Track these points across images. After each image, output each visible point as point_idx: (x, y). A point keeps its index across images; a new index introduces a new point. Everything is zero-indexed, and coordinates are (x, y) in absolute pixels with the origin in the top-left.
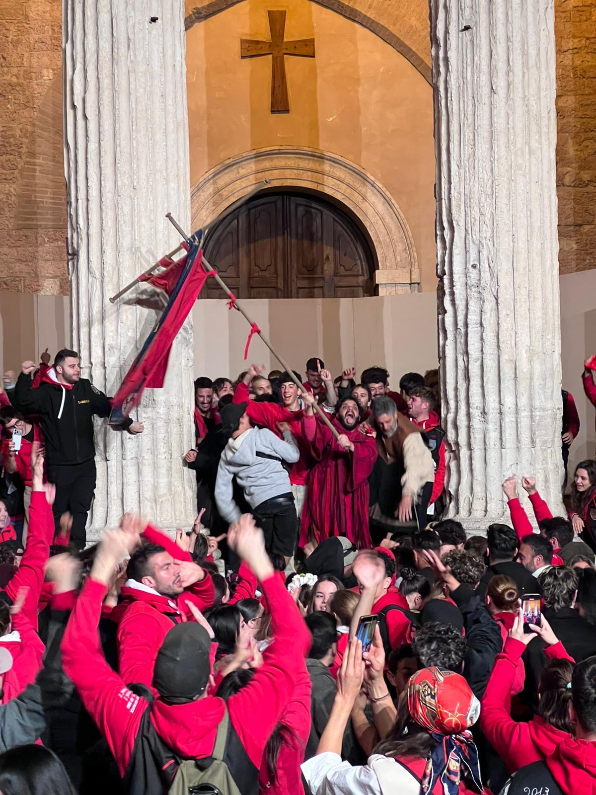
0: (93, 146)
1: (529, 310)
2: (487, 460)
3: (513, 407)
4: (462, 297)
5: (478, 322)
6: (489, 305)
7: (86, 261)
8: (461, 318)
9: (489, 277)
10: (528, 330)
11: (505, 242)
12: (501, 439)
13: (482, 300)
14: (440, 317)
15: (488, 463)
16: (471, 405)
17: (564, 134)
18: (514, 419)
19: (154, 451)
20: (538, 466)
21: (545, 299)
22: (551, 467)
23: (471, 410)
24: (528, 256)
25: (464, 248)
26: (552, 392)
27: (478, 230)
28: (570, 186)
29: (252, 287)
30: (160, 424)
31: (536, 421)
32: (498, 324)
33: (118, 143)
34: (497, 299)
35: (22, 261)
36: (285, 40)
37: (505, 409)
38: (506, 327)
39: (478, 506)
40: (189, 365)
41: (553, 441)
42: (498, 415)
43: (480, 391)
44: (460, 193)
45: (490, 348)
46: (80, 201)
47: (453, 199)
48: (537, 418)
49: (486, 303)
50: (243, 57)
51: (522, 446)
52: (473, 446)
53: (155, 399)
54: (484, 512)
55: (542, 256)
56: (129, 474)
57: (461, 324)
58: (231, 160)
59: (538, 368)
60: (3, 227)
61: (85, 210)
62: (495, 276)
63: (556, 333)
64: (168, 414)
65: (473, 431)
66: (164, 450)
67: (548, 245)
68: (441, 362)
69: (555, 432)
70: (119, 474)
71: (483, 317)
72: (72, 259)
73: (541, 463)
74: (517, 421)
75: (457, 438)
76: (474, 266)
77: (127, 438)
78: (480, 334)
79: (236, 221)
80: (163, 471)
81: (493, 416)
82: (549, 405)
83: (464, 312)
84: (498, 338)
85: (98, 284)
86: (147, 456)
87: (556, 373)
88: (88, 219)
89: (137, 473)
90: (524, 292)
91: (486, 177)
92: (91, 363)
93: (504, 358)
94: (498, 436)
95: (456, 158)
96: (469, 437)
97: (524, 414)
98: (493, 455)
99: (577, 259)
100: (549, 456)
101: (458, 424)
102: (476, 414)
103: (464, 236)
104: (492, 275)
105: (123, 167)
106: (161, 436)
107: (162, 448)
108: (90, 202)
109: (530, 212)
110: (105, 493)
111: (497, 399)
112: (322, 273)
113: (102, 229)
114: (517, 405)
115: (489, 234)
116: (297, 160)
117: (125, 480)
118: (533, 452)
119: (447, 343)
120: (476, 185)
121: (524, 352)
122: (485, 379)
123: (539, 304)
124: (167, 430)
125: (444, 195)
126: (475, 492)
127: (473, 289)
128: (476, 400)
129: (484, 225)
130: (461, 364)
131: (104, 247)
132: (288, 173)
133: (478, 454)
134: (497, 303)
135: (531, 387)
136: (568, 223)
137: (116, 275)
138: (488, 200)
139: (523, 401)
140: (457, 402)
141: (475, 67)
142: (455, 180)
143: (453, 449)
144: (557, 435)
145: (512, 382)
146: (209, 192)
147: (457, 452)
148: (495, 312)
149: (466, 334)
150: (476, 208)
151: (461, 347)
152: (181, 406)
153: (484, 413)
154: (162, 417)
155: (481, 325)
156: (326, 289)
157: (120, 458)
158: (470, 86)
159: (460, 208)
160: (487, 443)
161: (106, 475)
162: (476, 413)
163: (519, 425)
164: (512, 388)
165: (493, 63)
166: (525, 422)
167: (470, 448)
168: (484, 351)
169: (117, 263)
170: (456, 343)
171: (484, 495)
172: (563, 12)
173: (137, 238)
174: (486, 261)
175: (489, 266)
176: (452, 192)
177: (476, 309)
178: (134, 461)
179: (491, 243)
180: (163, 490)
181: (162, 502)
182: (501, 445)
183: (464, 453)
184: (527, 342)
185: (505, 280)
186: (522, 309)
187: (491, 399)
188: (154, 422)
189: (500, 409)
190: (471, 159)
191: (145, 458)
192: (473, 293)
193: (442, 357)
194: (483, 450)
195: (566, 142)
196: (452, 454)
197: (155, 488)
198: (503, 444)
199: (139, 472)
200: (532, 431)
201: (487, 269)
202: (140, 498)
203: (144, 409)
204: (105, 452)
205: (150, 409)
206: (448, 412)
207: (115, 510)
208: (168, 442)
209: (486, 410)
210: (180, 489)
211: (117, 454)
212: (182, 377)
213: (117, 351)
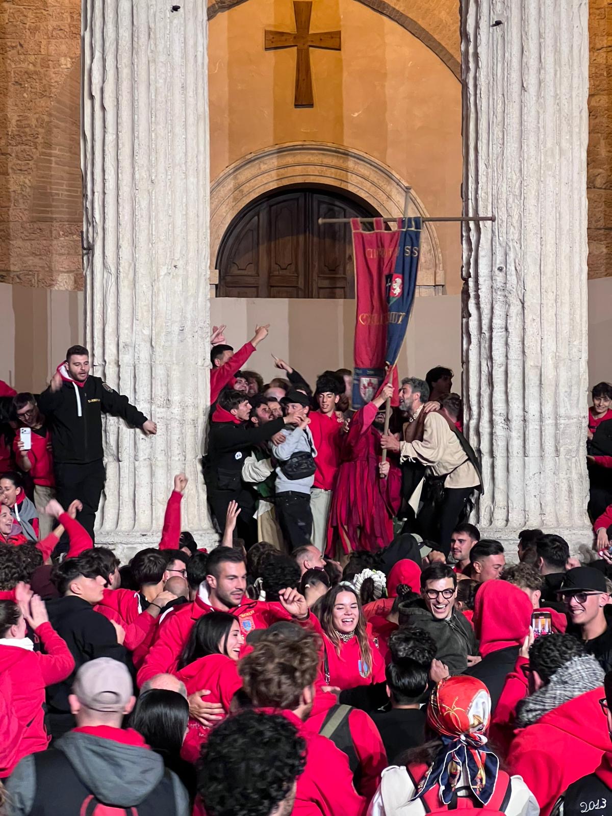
0: (110, 137)
1: (556, 315)
2: (510, 469)
3: (538, 415)
4: (487, 300)
5: (504, 326)
6: (515, 309)
7: (101, 255)
8: (485, 322)
9: (515, 282)
10: (554, 335)
11: (532, 244)
12: (524, 447)
13: (507, 304)
14: (464, 320)
15: (510, 471)
16: (494, 411)
17: (596, 135)
18: (538, 427)
19: (167, 452)
20: (562, 475)
21: (572, 305)
22: (575, 476)
23: (494, 417)
24: (556, 260)
25: (490, 250)
26: (578, 399)
27: (505, 231)
28: (601, 188)
29: (272, 286)
30: (175, 424)
31: (561, 430)
32: (524, 329)
33: (136, 135)
34: (523, 304)
35: (36, 255)
36: (311, 32)
37: (529, 416)
38: (531, 332)
39: (500, 515)
40: (205, 365)
41: (578, 450)
42: (522, 422)
43: (504, 397)
44: (487, 193)
45: (515, 354)
46: (96, 194)
47: (480, 199)
48: (562, 426)
49: (512, 307)
50: (266, 49)
51: (546, 455)
52: (496, 453)
53: (169, 398)
54: (505, 522)
55: (570, 259)
56: (141, 475)
57: (485, 328)
58: (253, 155)
59: (564, 375)
60: (17, 219)
61: (101, 203)
62: (522, 279)
63: (584, 339)
64: (183, 415)
65: (496, 438)
66: (178, 452)
67: (577, 248)
68: (464, 366)
69: (580, 441)
70: (132, 475)
71: (509, 321)
72: (87, 254)
73: (564, 473)
74: (541, 429)
75: (480, 445)
76: (500, 269)
77: (140, 437)
78: (504, 339)
79: (256, 217)
81: (516, 423)
82: (574, 413)
83: (489, 316)
84: (523, 344)
85: (113, 279)
86: (161, 457)
87: (582, 380)
88: (104, 213)
89: (149, 474)
90: (551, 296)
91: (514, 177)
92: (105, 361)
93: (530, 363)
94: (522, 443)
95: (483, 157)
96: (492, 445)
97: (549, 422)
98: (516, 463)
99: (607, 264)
100: (573, 465)
101: (481, 430)
103: (490, 238)
104: (518, 279)
105: (141, 159)
106: (175, 436)
107: (176, 450)
108: (106, 196)
109: (559, 213)
110: (117, 494)
111: (521, 406)
112: (344, 273)
113: (118, 223)
114: (541, 412)
115: (516, 237)
116: (321, 157)
117: (137, 482)
118: (557, 461)
119: (470, 347)
120: (505, 185)
121: (550, 358)
122: (509, 385)
123: (566, 309)
124: (181, 431)
125: (471, 195)
126: (497, 501)
127: (499, 293)
128: (499, 406)
129: (512, 228)
130: (485, 369)
131: (121, 242)
132: (311, 169)
133: (500, 463)
134: (523, 307)
135: (556, 394)
136: (599, 227)
137: (131, 272)
138: (516, 201)
139: (548, 409)
140: (480, 408)
141: (506, 64)
142: (482, 179)
144: (582, 444)
145: (537, 389)
146: (229, 188)
148: (520, 317)
149: (491, 339)
150: (504, 209)
151: (484, 352)
152: (196, 407)
153: (507, 420)
154: (177, 417)
155: (506, 329)
156: (347, 290)
157: (132, 459)
158: (500, 83)
159: (487, 209)
160: (510, 450)
161: (118, 476)
162: (499, 420)
163: (543, 433)
164: (537, 395)
165: (525, 60)
166: (549, 430)
167: (492, 455)
168: (509, 357)
169: (134, 259)
170: (480, 347)
171: (506, 503)
172: (598, 9)
173: (154, 233)
174: (513, 264)
175: (516, 270)
176: (479, 192)
177: (501, 313)
178: (147, 462)
179: (518, 245)
182: (525, 453)
183: (486, 461)
184: (554, 348)
185: (532, 284)
186: (549, 314)
187: (515, 406)
188: (168, 422)
189: (524, 416)
190: (499, 158)
191: (159, 459)
192: (499, 296)
193: (465, 362)
194: (506, 458)
195: (598, 143)
198: (527, 452)
199: (152, 474)
200: (556, 440)
201: (514, 272)
202: (152, 500)
203: (158, 410)
204: (118, 452)
205: (164, 409)
206: (470, 419)
207: (127, 512)
208: (182, 443)
209: (510, 417)
210: (194, 492)
211: (129, 454)
212: (197, 377)
213: (131, 349)
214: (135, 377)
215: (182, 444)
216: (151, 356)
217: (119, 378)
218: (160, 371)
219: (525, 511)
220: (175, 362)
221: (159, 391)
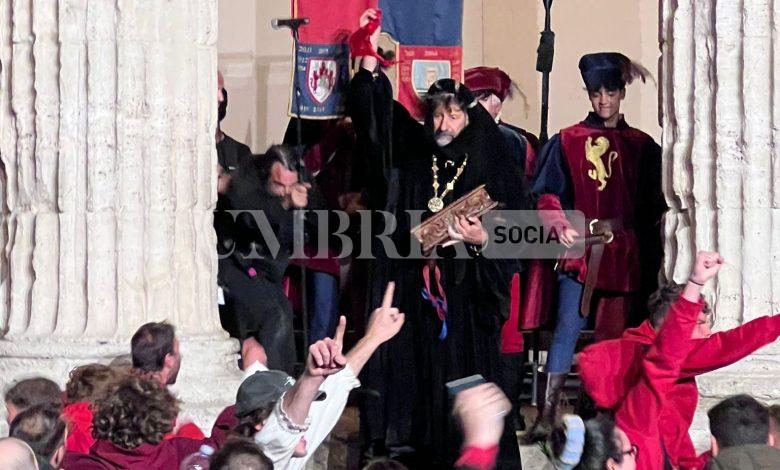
2: (746, 229)
12: (772, 191)
15: (746, 233)
16: (718, 128)
19: (143, 198)
23: (718, 138)
30: (157, 148)
39: (726, 310)
40: (209, 43)
42: (768, 148)
43: (736, 102)
45: (756, 26)
52: (721, 201)
53: (148, 102)
56: (98, 236)
64: (172, 130)
65: (722, 175)
66: (160, 196)
68: (665, 48)
70: (81, 236)
75: (692, 188)
77: (97, 172)
80: (159, 233)
81: (758, 148)
84: (771, 9)
86: (131, 205)
89: (113, 235)
92: (33, 34)
94: (768, 184)
96: (714, 187)
98: (755, 218)
101: (694, 161)
102: (728, 146)
106: (157, 170)
107: (159, 193)
110: (54, 270)
111: (767, 119)
117: (90, 249)
119: (678, 14)
122: (745, 82)
124: (168, 159)
126: (722, 285)
128: (727, 119)
130: (702, 54)
133: (728, 217)
140: (692, 121)
143: (684, 207)
147: (690, 212)
151: (702, 23)
152: (193, 117)
153: (742, 142)
154: (161, 135)
157: (82, 208)
160: (747, 197)
161: (56, 239)
162: (726, 142)
167: (714, 206)
168: (746, 32)
170: (693, 15)
171: (738, 290)
178: (109, 214)
180: (158, 268)
181: (156, 290)
182: (772, 200)
183: (703, 215)
187: (756, 118)
188: (145, 143)
189: (772, 137)
191: (129, 209)
193: (666, 40)
194: (739, 211)
196: (680, 216)
197: (145, 263)
198: (775, 199)
199: (117, 235)
202: (116, 282)
203: (127, 121)
204: (57, 196)
205: (139, 121)
206: (674, 141)
207: (72, 301)
208: (170, 181)
209: (746, 139)
210: (188, 266)
211: (77, 201)
212: (196, 63)
213: (80, 14)
214: (87, 61)
215: (171, 184)
216: (116, 27)
217: (59, 64)
218: (131, 54)
219: (772, 303)
220: (157, 37)
221: (130, 89)
